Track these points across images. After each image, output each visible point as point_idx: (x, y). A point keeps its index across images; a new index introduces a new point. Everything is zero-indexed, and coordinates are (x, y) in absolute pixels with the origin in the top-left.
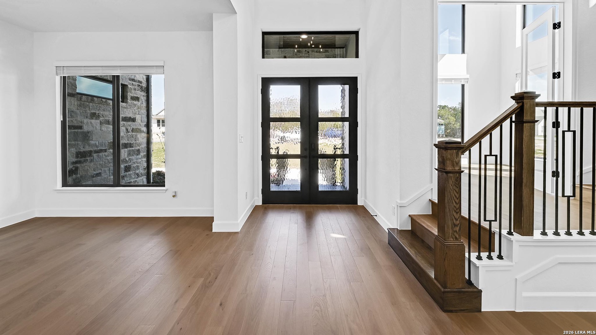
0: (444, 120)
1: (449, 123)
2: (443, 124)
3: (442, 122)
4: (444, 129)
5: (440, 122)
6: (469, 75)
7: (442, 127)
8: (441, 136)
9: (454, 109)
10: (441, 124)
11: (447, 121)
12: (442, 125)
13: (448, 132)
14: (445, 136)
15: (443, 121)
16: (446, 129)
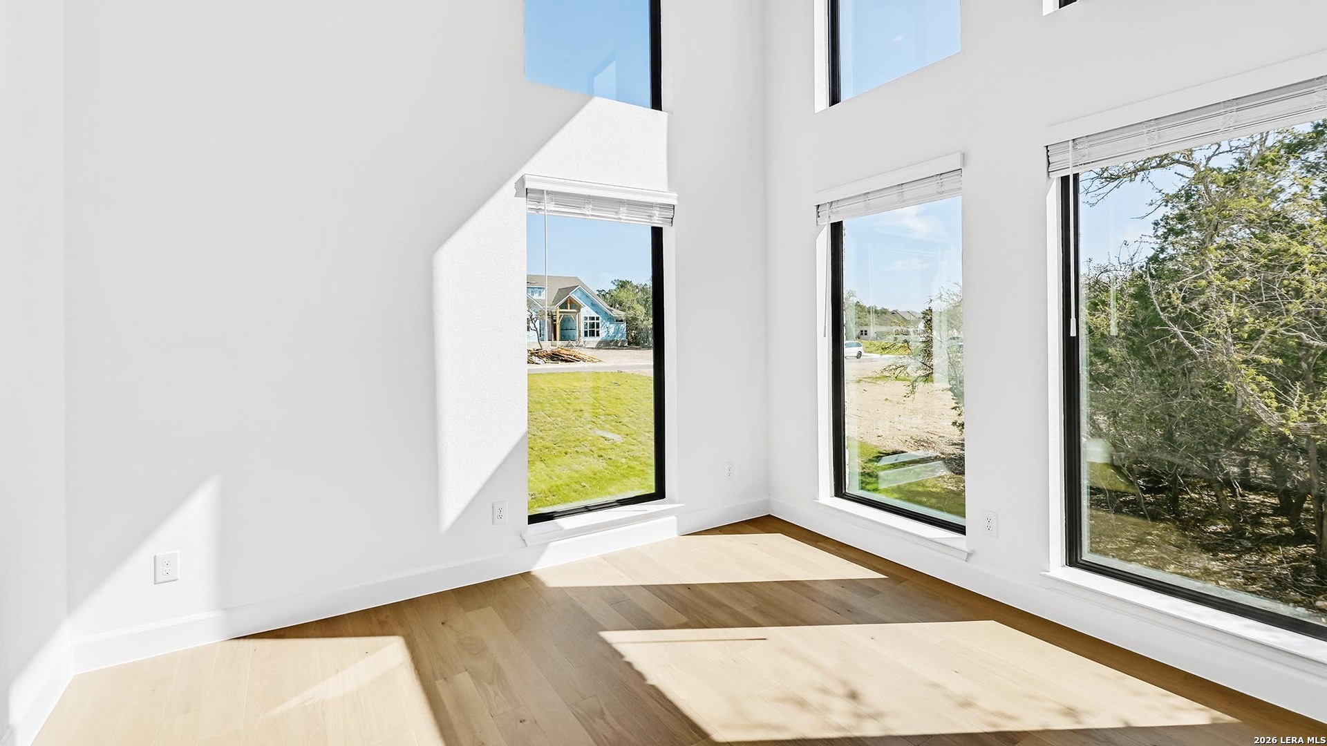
0: (624, 311)
1: (635, 319)
2: (623, 319)
3: (622, 315)
4: (625, 330)
5: (617, 314)
6: (675, 195)
7: (622, 325)
8: (619, 345)
9: (643, 288)
10: (620, 319)
11: (631, 313)
12: (622, 321)
13: (633, 334)
14: (626, 344)
15: (623, 313)
16: (629, 330)
